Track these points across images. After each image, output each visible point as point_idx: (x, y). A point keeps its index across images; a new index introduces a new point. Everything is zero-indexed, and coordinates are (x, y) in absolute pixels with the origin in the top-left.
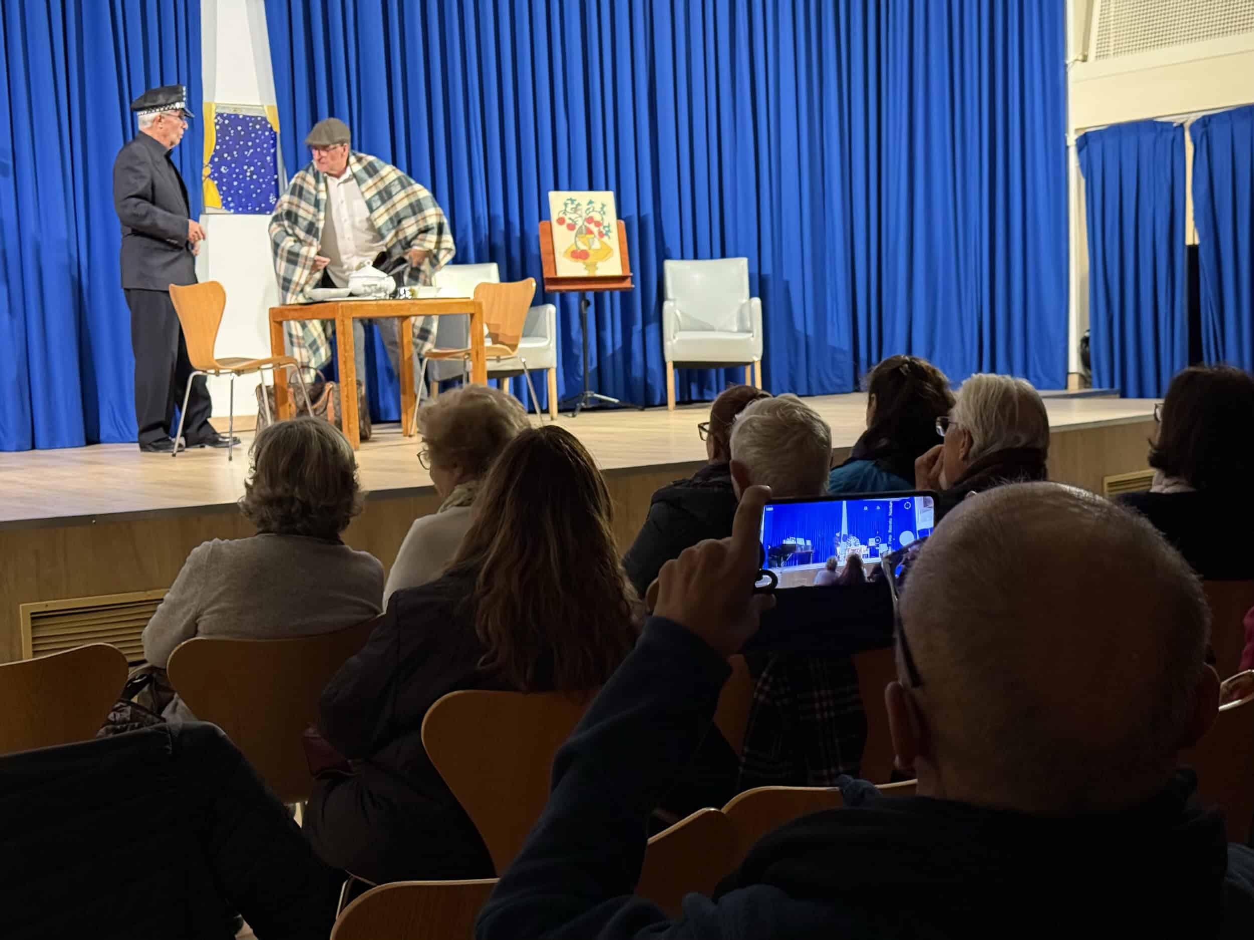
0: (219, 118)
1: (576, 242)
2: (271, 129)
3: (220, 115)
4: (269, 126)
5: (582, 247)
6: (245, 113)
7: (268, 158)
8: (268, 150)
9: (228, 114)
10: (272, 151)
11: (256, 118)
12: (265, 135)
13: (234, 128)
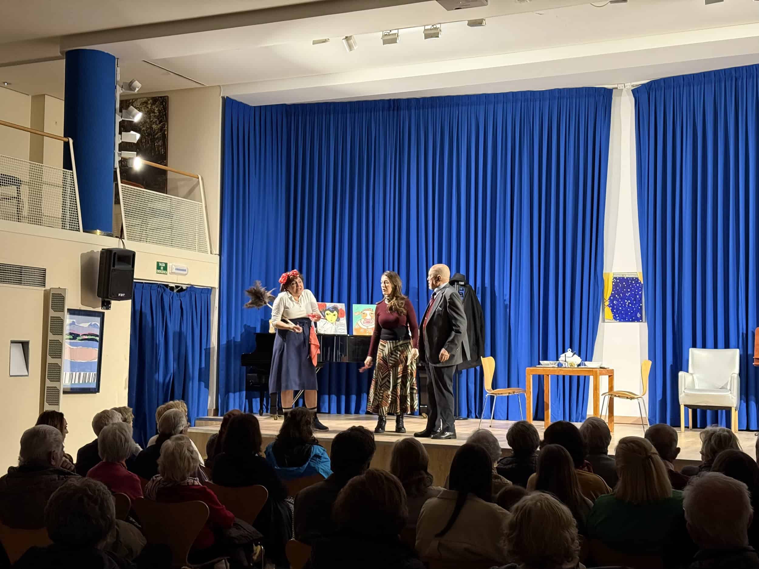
0: (614, 279)
3: (616, 278)
6: (627, 276)
7: (638, 296)
8: (638, 292)
9: (619, 277)
10: (640, 293)
11: (633, 278)
12: (637, 286)
13: (621, 284)
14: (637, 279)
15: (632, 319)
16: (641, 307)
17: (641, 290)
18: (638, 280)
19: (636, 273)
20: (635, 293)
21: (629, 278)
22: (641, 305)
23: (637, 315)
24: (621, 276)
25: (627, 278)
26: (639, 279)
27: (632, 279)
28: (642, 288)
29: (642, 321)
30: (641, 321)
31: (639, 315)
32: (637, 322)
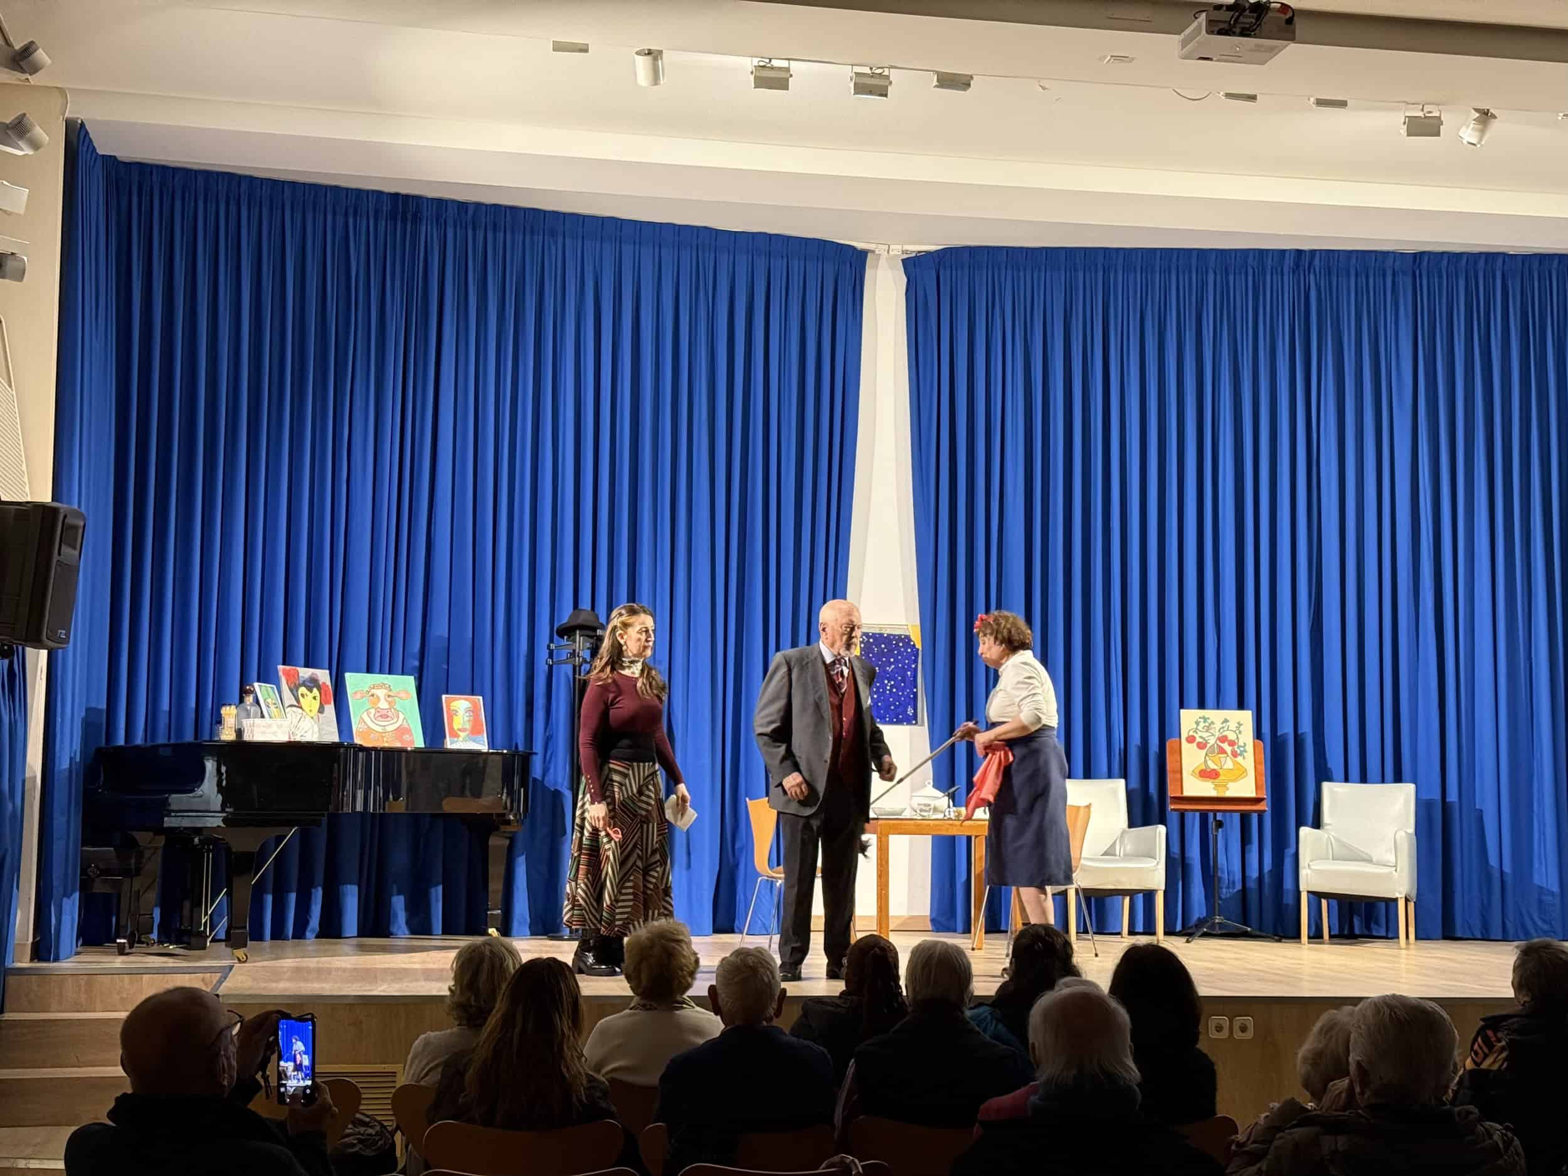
1: (1205, 761)
2: (914, 645)
4: (912, 643)
5: (1212, 766)
6: (889, 631)
7: (909, 673)
8: (909, 665)
9: (873, 634)
10: (913, 666)
11: (900, 636)
12: (907, 652)
13: (878, 646)
14: (908, 637)
15: (897, 717)
16: (915, 694)
17: (916, 661)
18: (910, 640)
19: (906, 627)
20: (903, 667)
21: (891, 635)
22: (915, 690)
23: (907, 711)
24: (878, 632)
25: (889, 635)
26: (912, 638)
27: (899, 638)
28: (916, 656)
29: (916, 724)
30: (914, 722)
31: (910, 711)
32: (907, 724)
